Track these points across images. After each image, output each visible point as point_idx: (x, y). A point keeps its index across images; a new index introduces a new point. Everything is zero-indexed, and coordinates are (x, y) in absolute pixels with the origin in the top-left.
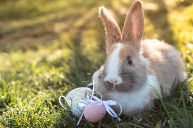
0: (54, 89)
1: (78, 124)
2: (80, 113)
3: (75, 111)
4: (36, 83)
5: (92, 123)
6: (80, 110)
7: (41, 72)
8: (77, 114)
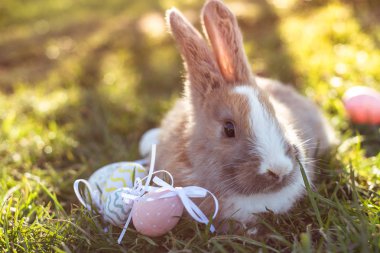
0: (56, 168)
1: (119, 241)
2: (122, 216)
3: (112, 212)
4: (17, 158)
5: (151, 238)
6: (123, 211)
7: (26, 136)
8: (115, 218)
